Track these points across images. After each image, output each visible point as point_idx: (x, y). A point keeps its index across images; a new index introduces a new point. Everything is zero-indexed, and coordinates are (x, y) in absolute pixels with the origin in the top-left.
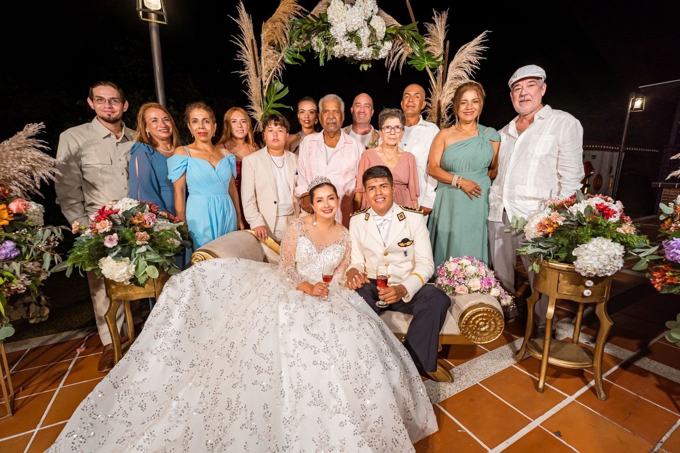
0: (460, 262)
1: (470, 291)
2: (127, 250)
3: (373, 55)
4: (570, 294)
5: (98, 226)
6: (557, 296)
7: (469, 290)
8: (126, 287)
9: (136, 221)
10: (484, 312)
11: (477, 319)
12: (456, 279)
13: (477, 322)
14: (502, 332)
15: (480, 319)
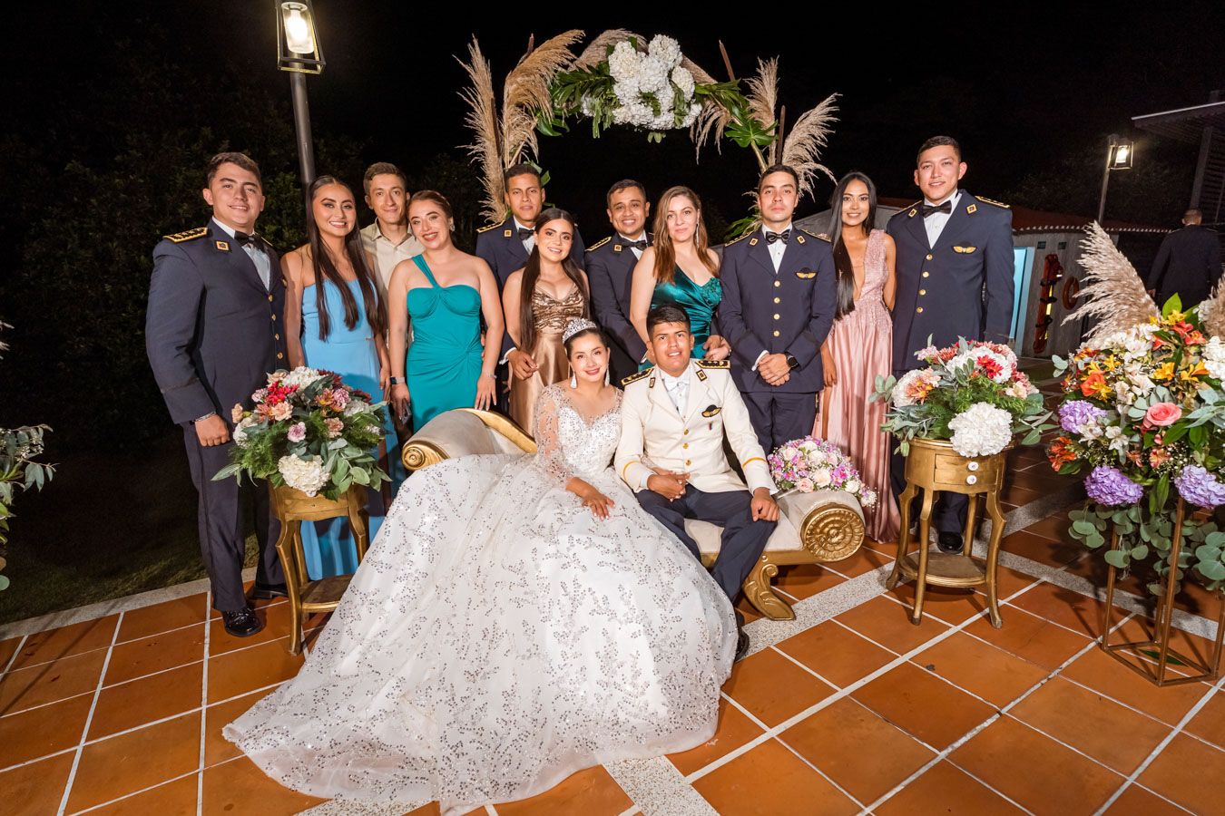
0: (801, 446)
1: (816, 488)
2: (314, 446)
3: (674, 122)
4: (950, 482)
5: (274, 411)
6: (935, 487)
7: (815, 486)
8: (306, 501)
9: (323, 402)
10: (835, 515)
11: (826, 525)
12: (795, 470)
13: (827, 529)
14: (861, 542)
15: (831, 526)
